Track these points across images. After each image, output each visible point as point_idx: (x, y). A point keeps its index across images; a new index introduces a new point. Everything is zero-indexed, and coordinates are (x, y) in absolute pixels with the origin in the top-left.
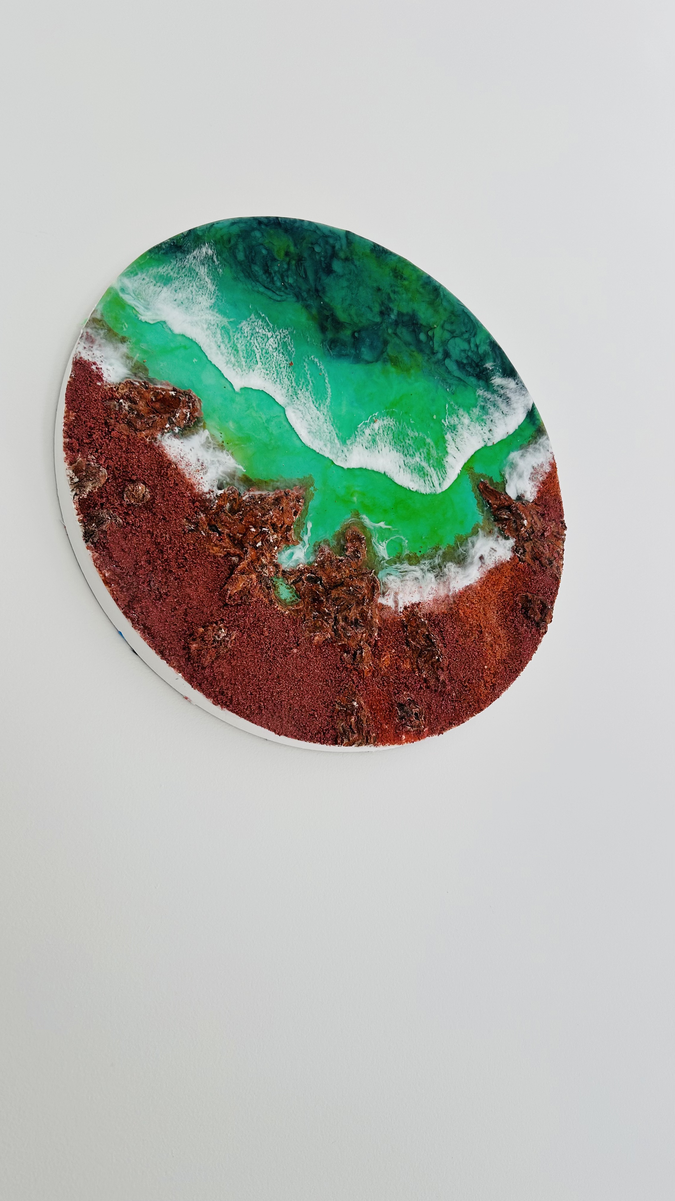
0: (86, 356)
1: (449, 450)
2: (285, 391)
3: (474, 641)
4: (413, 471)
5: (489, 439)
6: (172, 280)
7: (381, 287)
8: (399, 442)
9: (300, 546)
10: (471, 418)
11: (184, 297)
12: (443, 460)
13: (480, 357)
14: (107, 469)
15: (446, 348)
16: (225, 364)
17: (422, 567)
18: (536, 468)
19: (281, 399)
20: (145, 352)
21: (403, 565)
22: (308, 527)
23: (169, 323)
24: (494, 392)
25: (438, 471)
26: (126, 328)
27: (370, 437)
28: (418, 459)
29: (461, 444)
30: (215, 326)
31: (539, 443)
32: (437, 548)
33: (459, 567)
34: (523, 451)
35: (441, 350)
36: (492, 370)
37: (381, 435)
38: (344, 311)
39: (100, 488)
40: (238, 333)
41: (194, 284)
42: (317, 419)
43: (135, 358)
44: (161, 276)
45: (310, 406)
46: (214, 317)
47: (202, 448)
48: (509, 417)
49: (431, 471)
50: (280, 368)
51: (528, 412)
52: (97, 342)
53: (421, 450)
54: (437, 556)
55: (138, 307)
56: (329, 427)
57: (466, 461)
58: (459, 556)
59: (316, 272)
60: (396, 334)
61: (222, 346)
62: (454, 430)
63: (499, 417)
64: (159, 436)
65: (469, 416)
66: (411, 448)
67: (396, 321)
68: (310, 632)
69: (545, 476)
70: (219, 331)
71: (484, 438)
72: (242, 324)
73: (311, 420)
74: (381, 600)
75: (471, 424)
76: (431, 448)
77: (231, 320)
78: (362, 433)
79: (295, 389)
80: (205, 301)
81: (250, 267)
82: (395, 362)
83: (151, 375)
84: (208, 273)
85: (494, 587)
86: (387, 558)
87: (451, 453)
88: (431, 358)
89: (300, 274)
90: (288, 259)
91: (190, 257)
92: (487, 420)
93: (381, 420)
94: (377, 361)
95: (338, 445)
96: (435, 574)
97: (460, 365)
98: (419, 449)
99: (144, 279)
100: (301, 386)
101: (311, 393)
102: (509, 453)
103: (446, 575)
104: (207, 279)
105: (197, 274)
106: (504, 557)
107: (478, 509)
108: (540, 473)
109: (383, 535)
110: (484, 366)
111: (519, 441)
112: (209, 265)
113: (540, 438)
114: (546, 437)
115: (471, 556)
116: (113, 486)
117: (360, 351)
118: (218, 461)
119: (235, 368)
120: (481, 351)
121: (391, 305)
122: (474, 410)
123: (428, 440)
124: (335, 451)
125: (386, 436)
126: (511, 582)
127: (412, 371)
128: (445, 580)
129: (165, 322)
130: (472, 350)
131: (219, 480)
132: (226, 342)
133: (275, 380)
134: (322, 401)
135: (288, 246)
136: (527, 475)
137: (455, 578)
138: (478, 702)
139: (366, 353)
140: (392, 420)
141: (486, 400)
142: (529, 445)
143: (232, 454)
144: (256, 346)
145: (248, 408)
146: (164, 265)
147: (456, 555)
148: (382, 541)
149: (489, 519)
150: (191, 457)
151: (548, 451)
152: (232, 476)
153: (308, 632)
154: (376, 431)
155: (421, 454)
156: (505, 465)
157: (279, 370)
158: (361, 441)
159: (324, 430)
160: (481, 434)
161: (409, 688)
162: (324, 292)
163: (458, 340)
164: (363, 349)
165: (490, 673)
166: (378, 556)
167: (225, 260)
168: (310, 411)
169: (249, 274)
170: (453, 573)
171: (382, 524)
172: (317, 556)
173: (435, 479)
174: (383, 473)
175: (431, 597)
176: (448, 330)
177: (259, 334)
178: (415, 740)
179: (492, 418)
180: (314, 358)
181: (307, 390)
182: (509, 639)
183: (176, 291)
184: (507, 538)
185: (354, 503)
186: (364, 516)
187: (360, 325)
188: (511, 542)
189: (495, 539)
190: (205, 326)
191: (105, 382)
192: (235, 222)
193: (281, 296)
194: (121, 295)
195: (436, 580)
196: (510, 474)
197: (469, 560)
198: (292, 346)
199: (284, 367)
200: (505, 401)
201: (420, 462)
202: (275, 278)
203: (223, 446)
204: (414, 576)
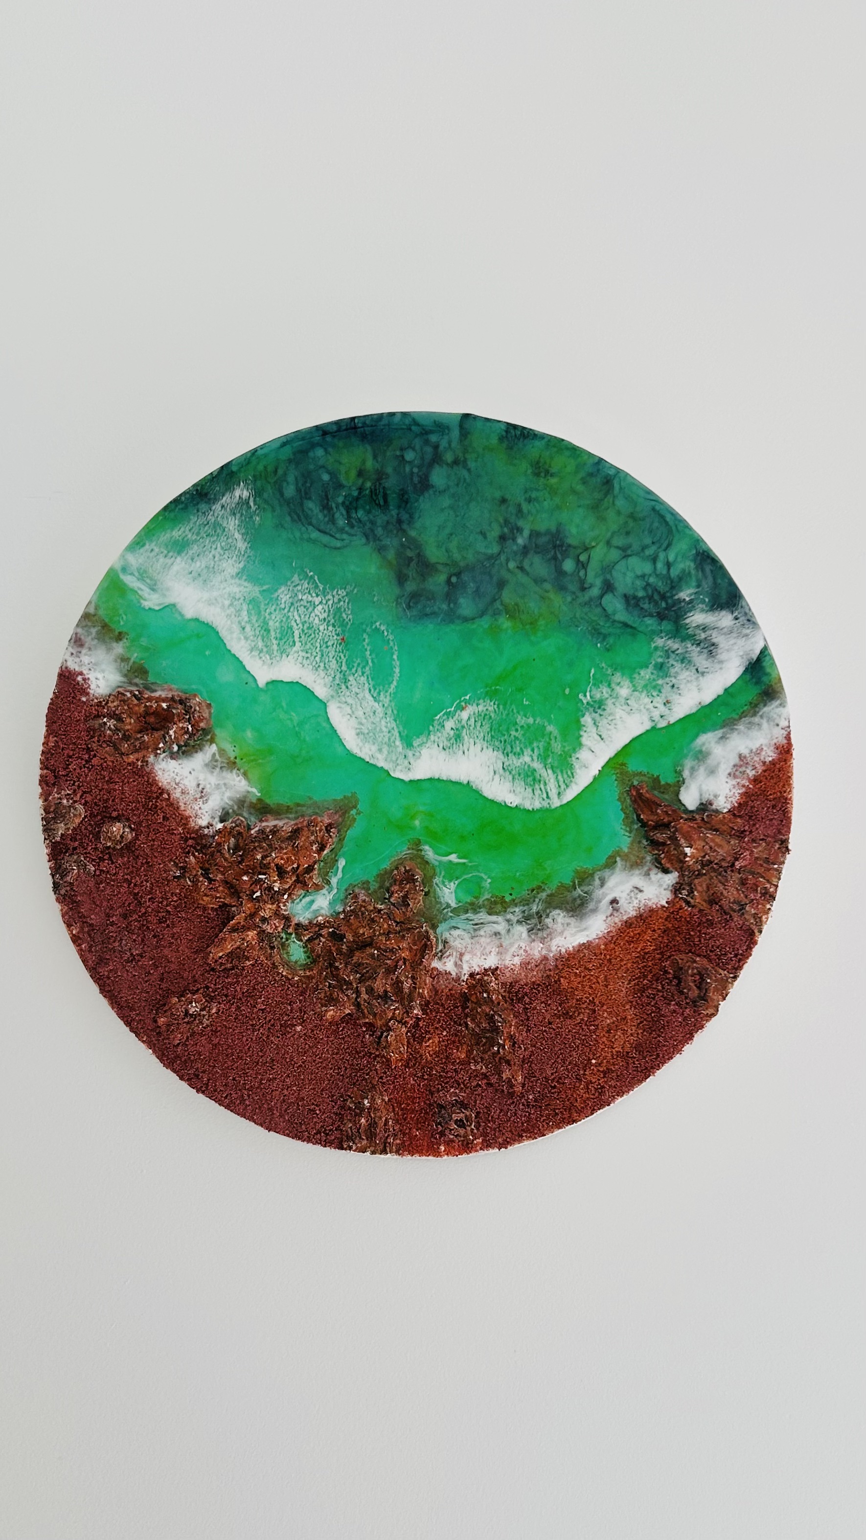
0: (73, 665)
1: (584, 740)
2: (331, 678)
3: (580, 1023)
4: (517, 776)
5: (662, 717)
6: (188, 545)
7: (508, 496)
8: (500, 735)
9: (324, 891)
10: (634, 686)
11: (203, 566)
12: (571, 757)
13: (672, 582)
14: (85, 804)
15: (608, 577)
16: (249, 652)
17: (510, 916)
18: (745, 757)
19: (321, 691)
20: (146, 649)
21: (478, 915)
22: (339, 866)
23: (178, 606)
25: (560, 774)
26: (123, 621)
27: (452, 733)
28: (527, 759)
29: (608, 730)
30: (241, 601)
31: (760, 713)
32: (540, 889)
33: (572, 916)
34: (724, 730)
35: (598, 582)
36: (691, 601)
37: (471, 728)
38: (438, 547)
39: (75, 829)
40: (273, 605)
41: (219, 545)
42: (372, 714)
43: (132, 659)
44: (176, 543)
45: (364, 696)
46: (240, 589)
47: (205, 769)
48: (708, 677)
49: (549, 776)
50: (327, 647)
51: (750, 663)
52: (87, 645)
53: (535, 745)
54: (537, 900)
55: (142, 590)
56: (389, 724)
57: (612, 755)
58: (575, 899)
60: (521, 568)
61: (248, 628)
62: (599, 708)
63: (689, 679)
64: (151, 759)
66: (517, 742)
67: (525, 547)
68: (322, 1006)
69: (760, 769)
70: (245, 607)
71: (653, 714)
72: (280, 591)
73: (363, 717)
74: (436, 964)
75: (631, 695)
76: (553, 741)
77: (265, 588)
78: (439, 728)
79: (344, 675)
80: (231, 566)
81: (302, 504)
82: (513, 613)
83: (151, 678)
84: (239, 526)
85: (630, 945)
87: (586, 745)
88: (577, 597)
89: (375, 501)
90: (360, 481)
91: (217, 507)
92: (664, 685)
93: (475, 705)
94: (482, 615)
95: (400, 749)
96: (528, 927)
97: (631, 601)
98: (531, 743)
99: (152, 550)
100: (354, 670)
101: (368, 678)
102: (697, 736)
103: (548, 928)
104: (237, 535)
105: (224, 530)
106: (655, 900)
107: (623, 827)
108: (751, 764)
109: (452, 872)
110: (676, 597)
111: (722, 714)
112: (242, 515)
113: (765, 705)
114: (778, 702)
115: (595, 900)
116: (90, 824)
117: (455, 604)
118: (225, 784)
119: (261, 655)
120: (674, 572)
121: (520, 523)
122: (642, 673)
123: (550, 728)
124: (394, 758)
125: (478, 728)
126: (663, 937)
128: (545, 936)
129: (174, 605)
130: (658, 573)
131: (223, 809)
132: (254, 621)
133: (317, 666)
134: (384, 687)
135: (364, 462)
136: (725, 768)
137: (562, 933)
138: (570, 1109)
139: (466, 605)
140: (492, 703)
141: (668, 653)
142: (740, 718)
143: (245, 774)
144: (296, 621)
145: (274, 709)
146: (180, 525)
147: (569, 898)
148: (450, 881)
149: (640, 842)
150: (190, 784)
151: (778, 725)
152: (241, 802)
153: (320, 1005)
154: (464, 722)
155: (533, 750)
156: (686, 756)
157: (325, 650)
158: (437, 740)
159: (381, 729)
160: (648, 709)
161: (459, 1085)
163: (633, 561)
164: (462, 600)
165: (599, 1071)
166: (441, 903)
167: (266, 502)
168: (364, 704)
169: (299, 517)
170: (560, 925)
171: (453, 858)
172: (346, 905)
173: (552, 786)
174: (465, 782)
175: (517, 961)
176: (618, 547)
177: (302, 603)
178: (461, 1154)
179: (674, 681)
180: (380, 625)
181: (363, 673)
182: (641, 1022)
183: (192, 559)
184: (666, 871)
185: (413, 828)
186: (427, 847)
187: (462, 564)
188: (671, 879)
189: (644, 873)
190: (227, 603)
191: (91, 696)
192: (287, 441)
193: (343, 540)
194: (122, 577)
195: (529, 936)
196: (693, 770)
197: (591, 906)
198: (349, 612)
199: (333, 645)
200: (706, 651)
201: (530, 763)
202: (337, 515)
203: (235, 763)
204: (494, 930)
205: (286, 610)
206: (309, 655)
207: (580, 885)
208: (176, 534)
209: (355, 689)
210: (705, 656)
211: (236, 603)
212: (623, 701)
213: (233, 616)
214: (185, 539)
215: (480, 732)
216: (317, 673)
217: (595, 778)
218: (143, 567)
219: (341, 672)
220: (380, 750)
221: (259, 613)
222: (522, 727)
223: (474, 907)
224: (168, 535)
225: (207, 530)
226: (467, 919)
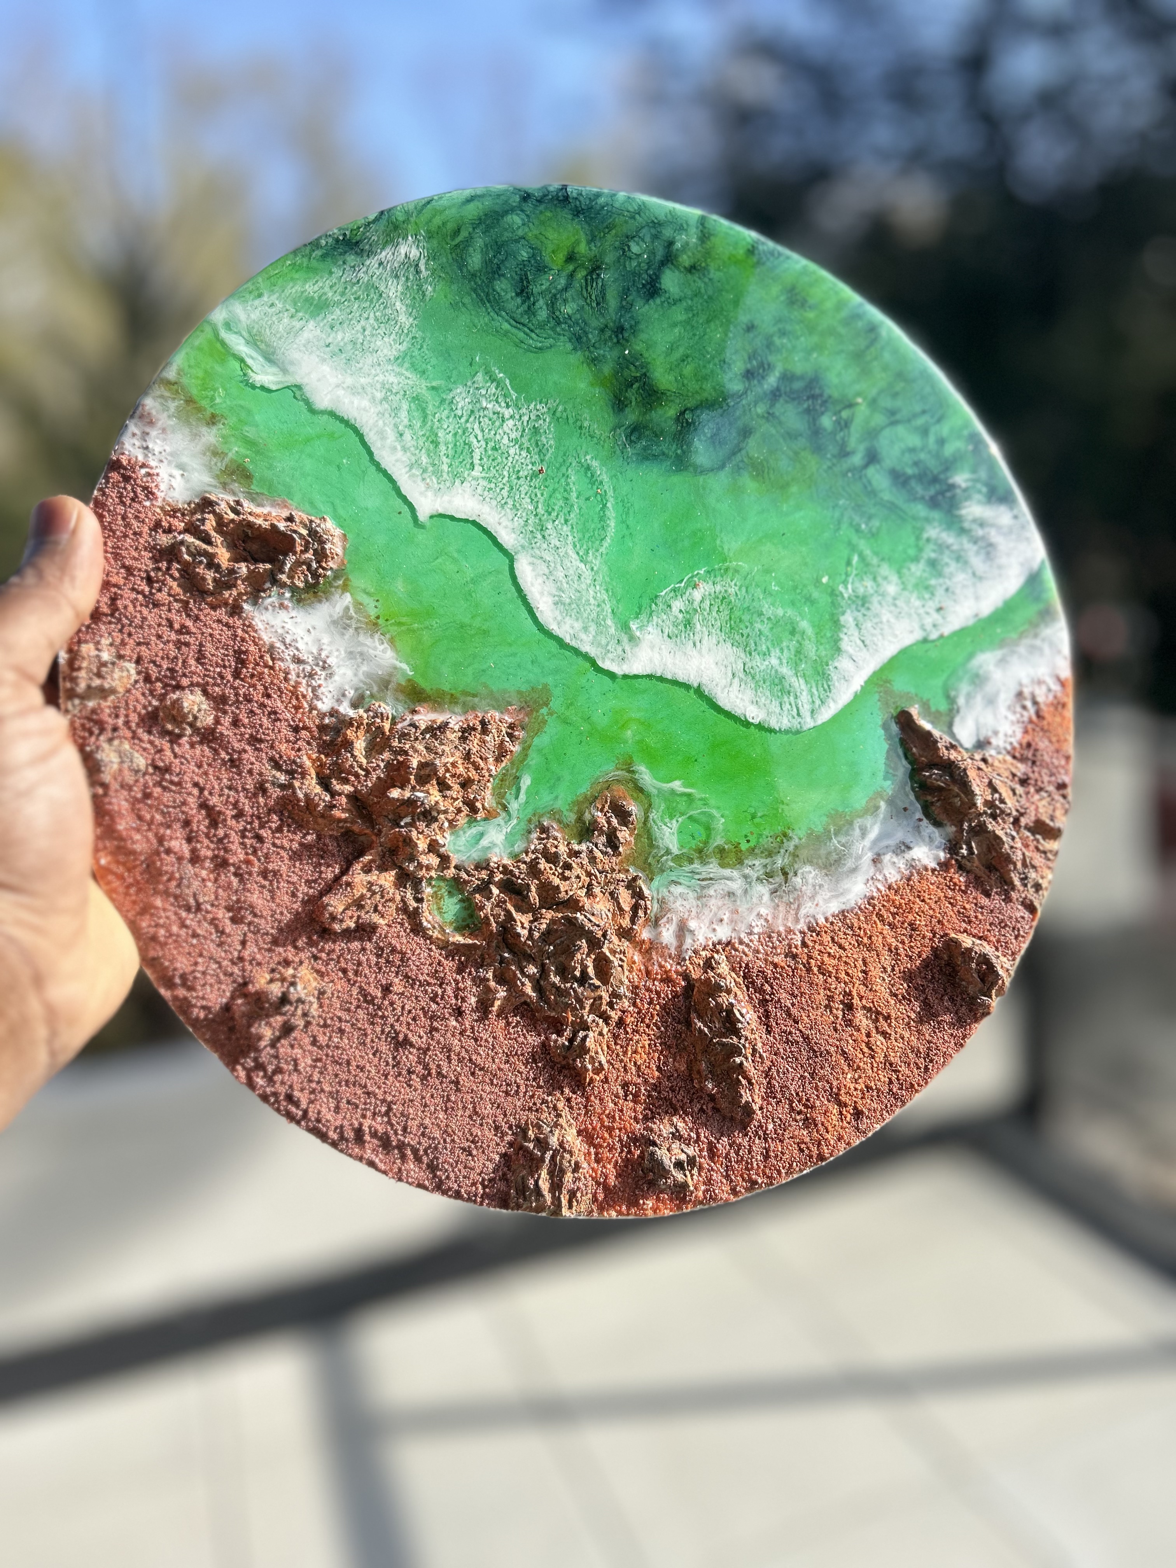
0: (134, 451)
1: (845, 645)
6: (328, 307)
9: (499, 820)
10: (903, 583)
14: (139, 662)
17: (747, 871)
23: (306, 389)
24: (963, 531)
25: (814, 685)
27: (681, 616)
28: (774, 661)
29: (873, 635)
33: (826, 875)
41: (372, 315)
42: (576, 578)
43: (230, 455)
44: (309, 300)
45: (566, 553)
47: (332, 628)
50: (518, 478)
52: (160, 424)
54: (782, 851)
57: (878, 667)
58: (829, 854)
59: (626, 292)
61: (408, 436)
62: (863, 605)
64: (248, 604)
65: (900, 578)
70: (405, 406)
72: (454, 392)
74: (649, 932)
82: (759, 470)
84: (402, 293)
85: (893, 917)
86: (675, 851)
87: (846, 652)
91: (373, 262)
93: (711, 583)
95: (612, 630)
96: (772, 886)
97: (899, 479)
99: (272, 305)
100: (554, 514)
103: (796, 889)
104: (398, 305)
106: (924, 862)
112: (407, 279)
115: (854, 855)
116: (145, 693)
118: (361, 653)
119: (425, 475)
122: (913, 567)
123: (804, 625)
124: (604, 642)
126: (933, 909)
127: (794, 489)
128: (792, 900)
129: (299, 387)
131: (357, 689)
137: (812, 898)
141: (942, 547)
143: (392, 642)
146: (317, 278)
148: (671, 817)
149: (904, 785)
150: (306, 647)
152: (385, 681)
162: (634, 329)
165: (856, 1089)
166: (658, 847)
168: (567, 563)
170: (810, 886)
171: (677, 785)
172: (529, 841)
175: (755, 932)
181: (566, 521)
183: (332, 328)
184: (939, 824)
185: (625, 742)
188: (946, 833)
189: (912, 824)
190: (379, 395)
191: (159, 500)
195: (772, 900)
196: (969, 697)
197: (850, 864)
203: (375, 624)
204: (726, 889)
205: (463, 420)
206: (493, 486)
207: (836, 835)
208: (311, 288)
209: (555, 542)
210: (982, 556)
211: (392, 397)
212: (889, 599)
213: (387, 415)
214: (324, 298)
215: (716, 620)
216: (503, 512)
217: (856, 695)
218: (256, 326)
219: (536, 515)
220: (585, 629)
221: (425, 417)
222: (769, 619)
223: (701, 854)
224: (298, 288)
225: (356, 292)
226: (692, 872)
